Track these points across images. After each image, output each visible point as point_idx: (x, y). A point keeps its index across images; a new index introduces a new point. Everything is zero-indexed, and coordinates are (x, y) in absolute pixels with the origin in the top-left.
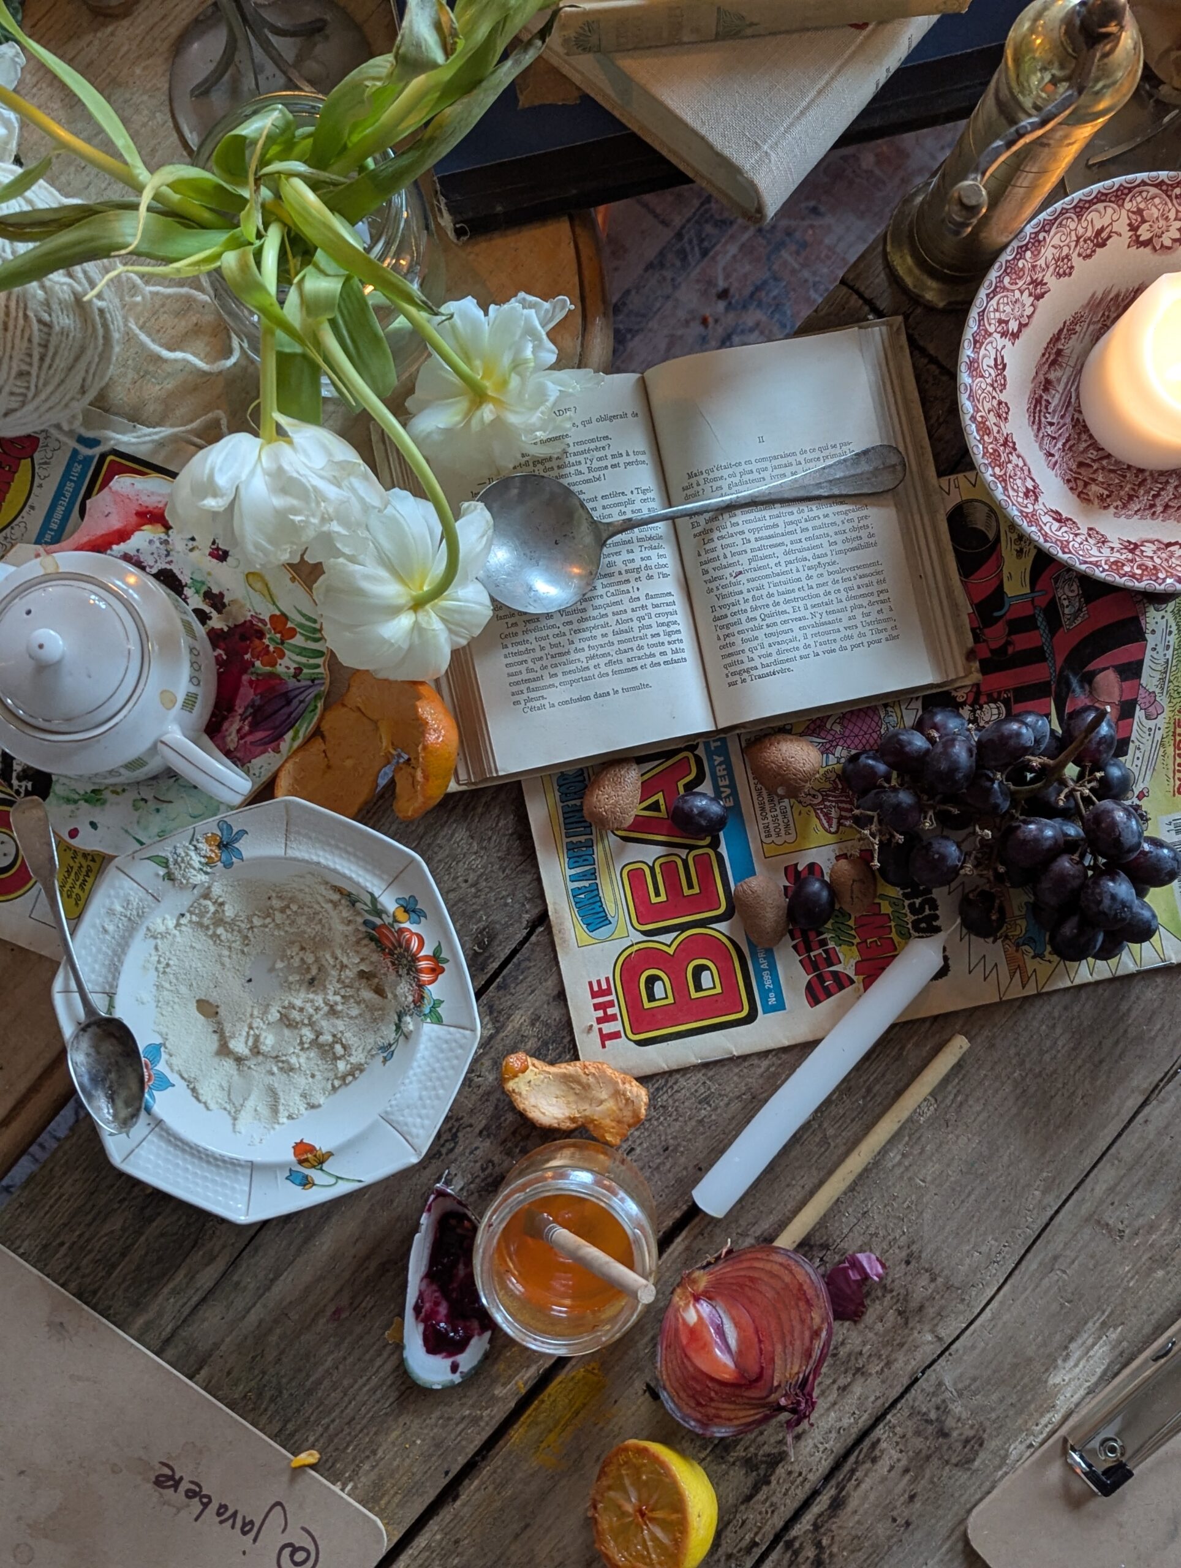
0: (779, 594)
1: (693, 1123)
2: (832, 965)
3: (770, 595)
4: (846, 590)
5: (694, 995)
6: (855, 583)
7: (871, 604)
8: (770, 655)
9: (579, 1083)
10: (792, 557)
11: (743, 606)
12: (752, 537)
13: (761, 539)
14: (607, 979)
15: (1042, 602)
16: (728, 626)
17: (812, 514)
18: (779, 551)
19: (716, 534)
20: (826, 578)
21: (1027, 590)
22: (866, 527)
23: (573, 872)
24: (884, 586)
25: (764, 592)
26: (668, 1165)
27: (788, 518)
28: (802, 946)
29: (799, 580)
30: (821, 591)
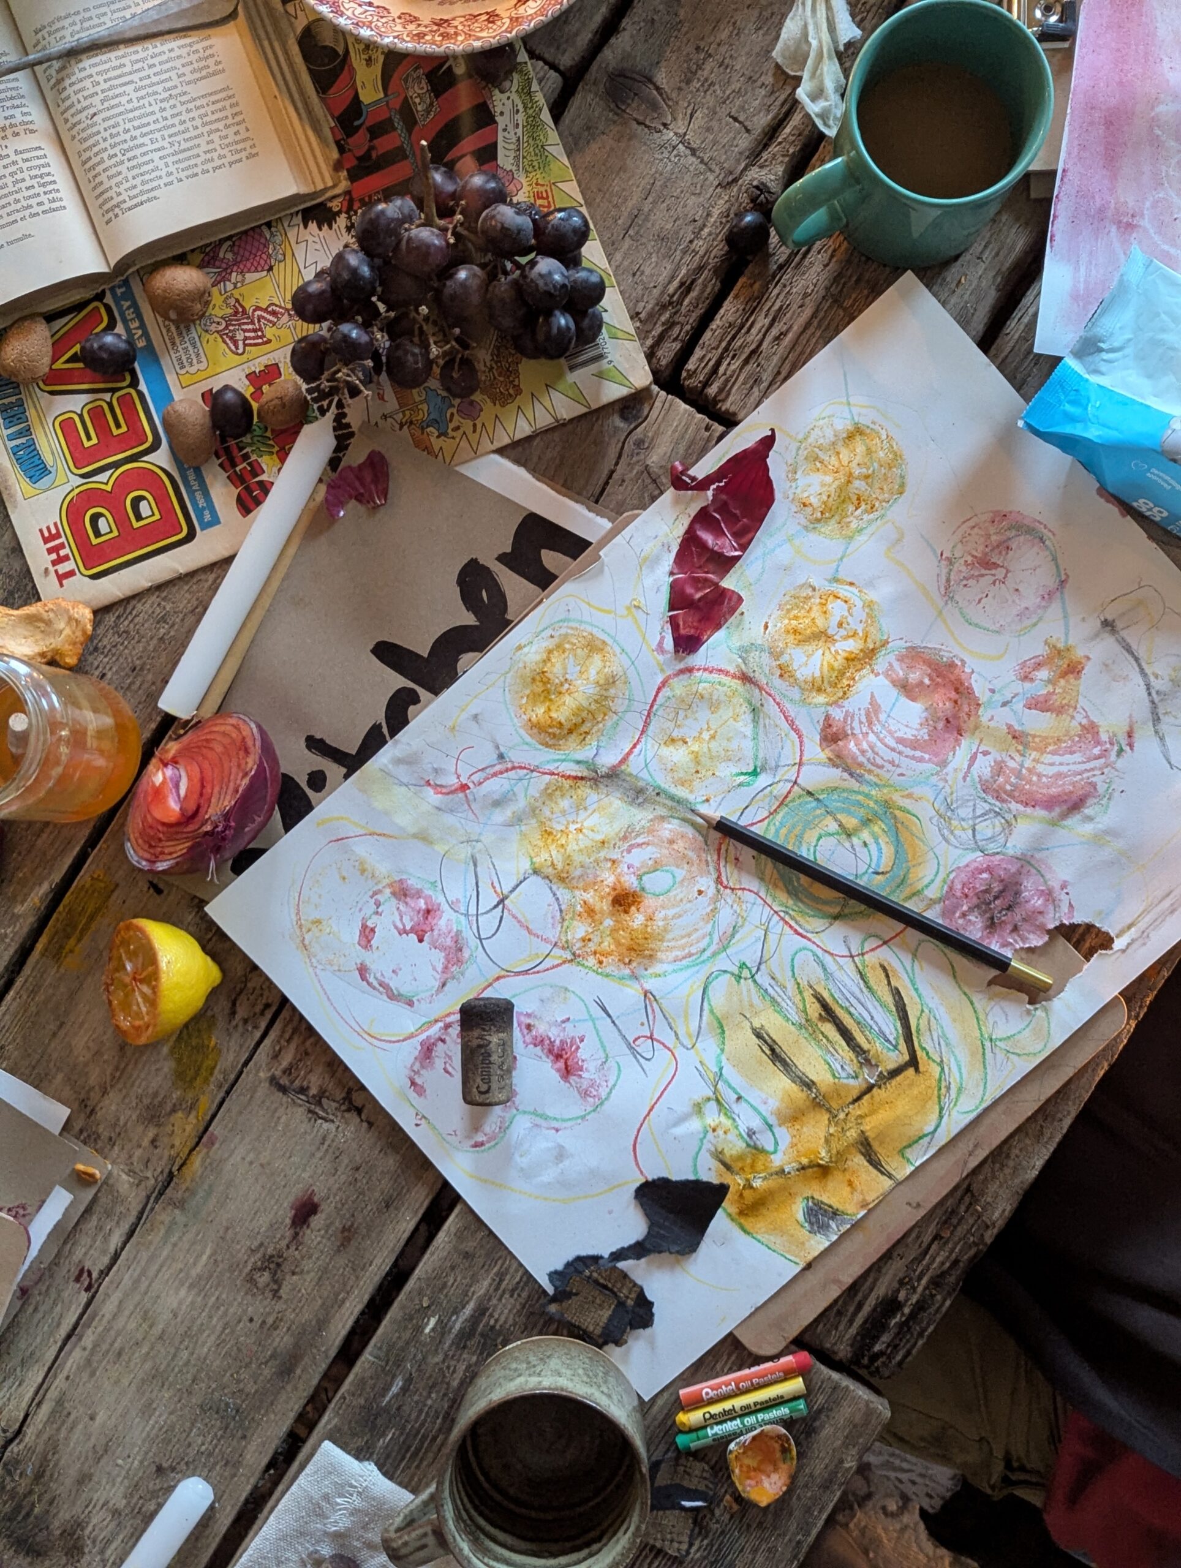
0: (135, 128)
1: (155, 641)
2: (257, 475)
3: (127, 131)
4: (201, 117)
5: (136, 525)
6: (209, 109)
7: (227, 127)
8: (135, 187)
9: (42, 620)
10: (143, 93)
11: (103, 145)
12: (100, 79)
13: (110, 79)
14: (55, 524)
15: (396, 104)
16: (93, 167)
17: (157, 51)
18: (129, 89)
19: (67, 82)
20: (179, 108)
21: (382, 95)
22: (212, 56)
23: (10, 431)
24: (237, 109)
25: (120, 129)
26: (138, 683)
27: (134, 57)
28: (227, 464)
29: (153, 113)
30: (176, 121)
